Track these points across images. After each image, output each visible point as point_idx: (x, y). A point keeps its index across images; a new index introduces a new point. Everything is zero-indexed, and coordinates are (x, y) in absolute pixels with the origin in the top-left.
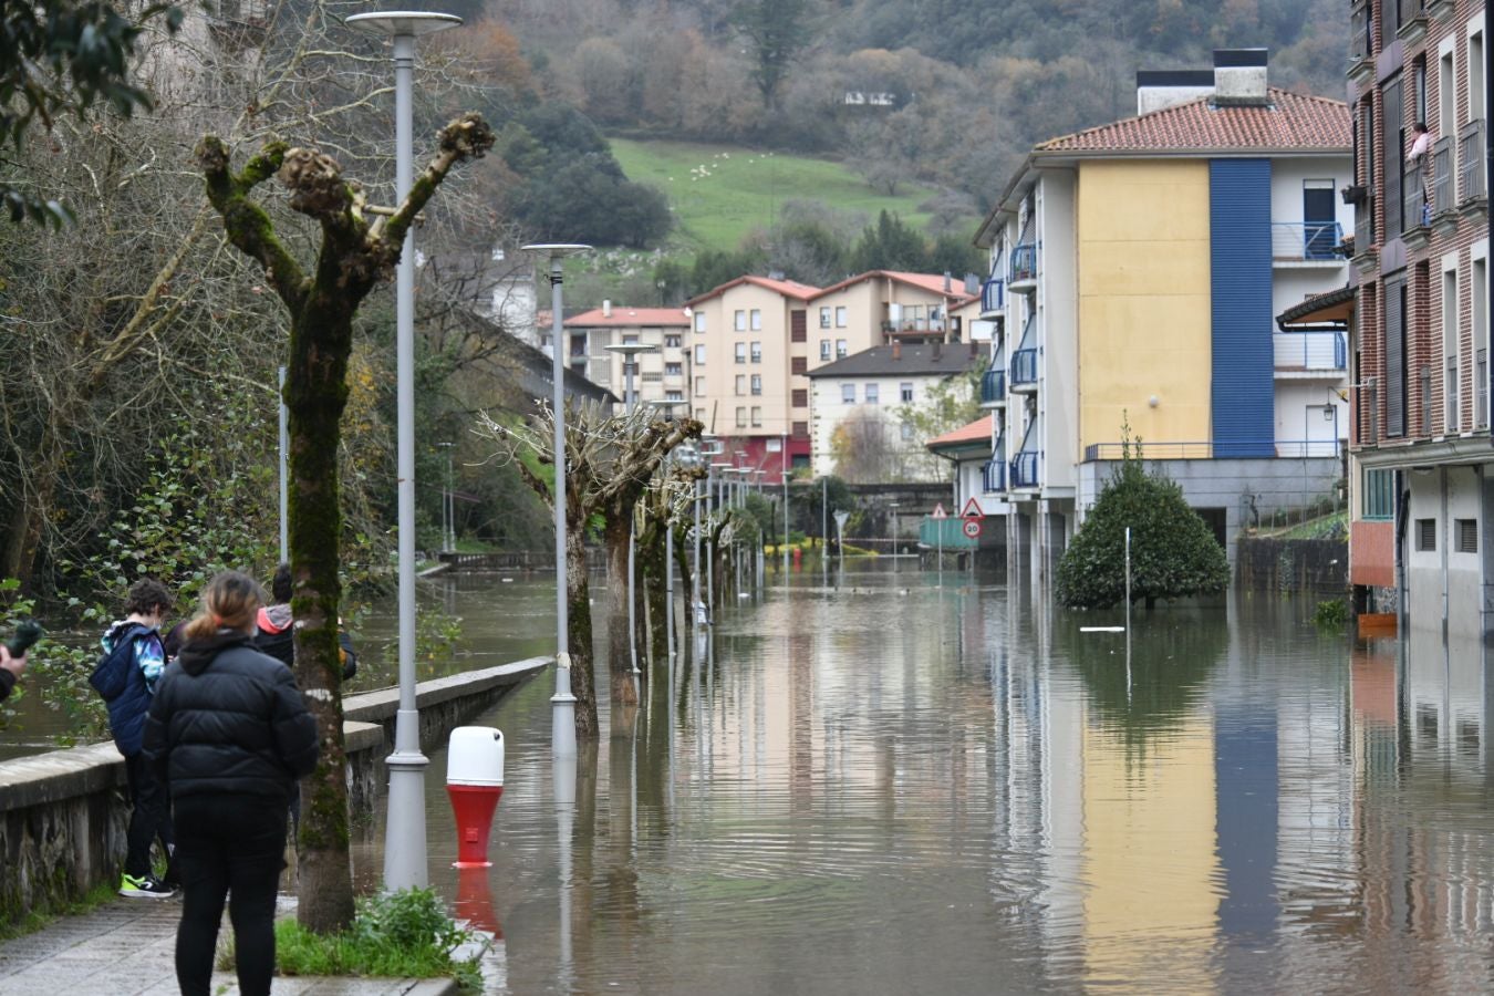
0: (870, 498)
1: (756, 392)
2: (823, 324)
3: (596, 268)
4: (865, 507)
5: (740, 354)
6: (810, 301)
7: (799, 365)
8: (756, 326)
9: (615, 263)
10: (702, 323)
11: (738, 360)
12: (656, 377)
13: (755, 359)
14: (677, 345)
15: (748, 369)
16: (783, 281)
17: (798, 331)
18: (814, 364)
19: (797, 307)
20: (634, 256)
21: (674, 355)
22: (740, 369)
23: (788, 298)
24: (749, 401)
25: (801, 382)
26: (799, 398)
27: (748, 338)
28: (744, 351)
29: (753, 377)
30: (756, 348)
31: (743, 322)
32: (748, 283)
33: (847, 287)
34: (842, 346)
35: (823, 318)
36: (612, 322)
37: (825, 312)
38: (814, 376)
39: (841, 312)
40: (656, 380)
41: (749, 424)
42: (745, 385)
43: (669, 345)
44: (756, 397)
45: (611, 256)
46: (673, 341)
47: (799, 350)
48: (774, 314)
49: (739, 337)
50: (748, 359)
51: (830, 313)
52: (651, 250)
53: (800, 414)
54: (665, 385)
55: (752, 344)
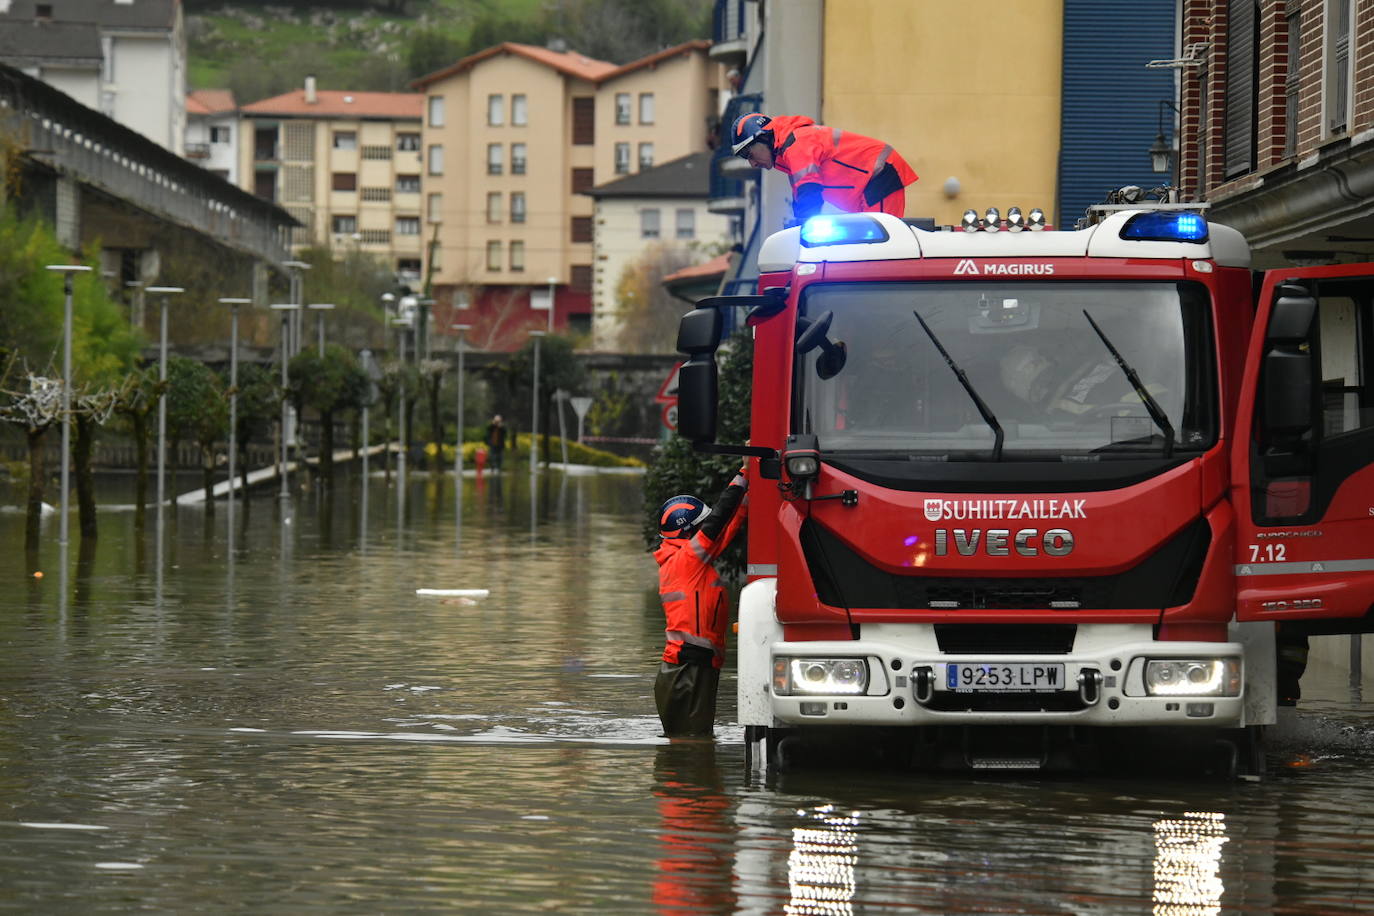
0: (639, 376)
1: (517, 218)
2: (620, 120)
3: (333, 40)
4: (629, 389)
5: (496, 160)
6: (602, 83)
7: (582, 180)
8: (520, 120)
9: (359, 35)
10: (440, 113)
11: (493, 170)
12: (383, 195)
13: (518, 168)
14: (414, 148)
15: (507, 184)
16: (563, 52)
17: (583, 130)
18: (604, 176)
19: (581, 92)
20: (388, 25)
21: (407, 162)
22: (495, 183)
23: (568, 78)
24: (506, 233)
25: (583, 205)
26: (583, 230)
27: (507, 136)
28: (501, 157)
29: (514, 196)
30: (519, 153)
31: (500, 114)
32: (508, 53)
33: (657, 64)
34: (647, 152)
35: (619, 109)
36: (318, 110)
37: (623, 101)
38: (601, 196)
39: (647, 102)
40: (382, 199)
41: (505, 265)
42: (503, 206)
43: (402, 148)
44: (518, 226)
45: (355, 24)
46: (410, 141)
47: (582, 157)
48: (547, 102)
49: (494, 136)
50: (507, 168)
51: (630, 103)
52: (415, 16)
53: (581, 254)
54: (393, 209)
55: (514, 146)
